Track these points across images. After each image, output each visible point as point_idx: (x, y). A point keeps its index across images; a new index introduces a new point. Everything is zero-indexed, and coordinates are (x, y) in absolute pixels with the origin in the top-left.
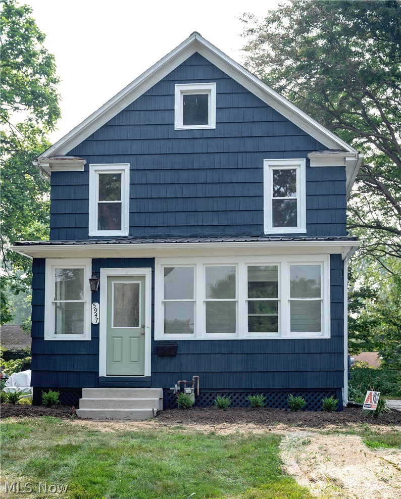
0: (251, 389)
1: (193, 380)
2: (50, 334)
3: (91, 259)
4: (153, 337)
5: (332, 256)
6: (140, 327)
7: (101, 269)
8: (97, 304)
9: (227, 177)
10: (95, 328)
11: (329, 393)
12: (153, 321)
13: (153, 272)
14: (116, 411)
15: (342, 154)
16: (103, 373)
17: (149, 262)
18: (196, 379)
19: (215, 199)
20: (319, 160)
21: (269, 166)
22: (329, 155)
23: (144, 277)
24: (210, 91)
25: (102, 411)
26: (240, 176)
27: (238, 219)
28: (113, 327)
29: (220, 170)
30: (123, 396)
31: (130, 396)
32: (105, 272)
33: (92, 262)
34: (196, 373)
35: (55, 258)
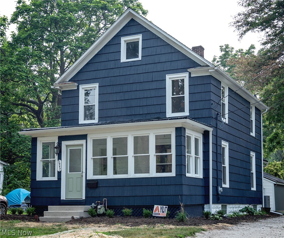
0: (135, 206)
1: (103, 201)
2: (39, 177)
3: (58, 137)
4: (86, 178)
5: (177, 129)
6: (81, 173)
7: (62, 142)
8: (60, 160)
9: (147, 86)
10: (59, 173)
11: (176, 208)
12: (86, 169)
13: (86, 142)
14: (57, 218)
15: (206, 68)
16: (63, 197)
17: (84, 137)
18: (105, 200)
19: (141, 99)
20: (196, 73)
21: (170, 78)
22: (199, 70)
23: (82, 145)
24: (139, 39)
25: (50, 218)
26: (154, 85)
27: (153, 110)
28: (69, 173)
29: (144, 83)
30: (66, 210)
31: (70, 210)
32: (64, 143)
33: (58, 138)
34: (105, 197)
35: (41, 137)
